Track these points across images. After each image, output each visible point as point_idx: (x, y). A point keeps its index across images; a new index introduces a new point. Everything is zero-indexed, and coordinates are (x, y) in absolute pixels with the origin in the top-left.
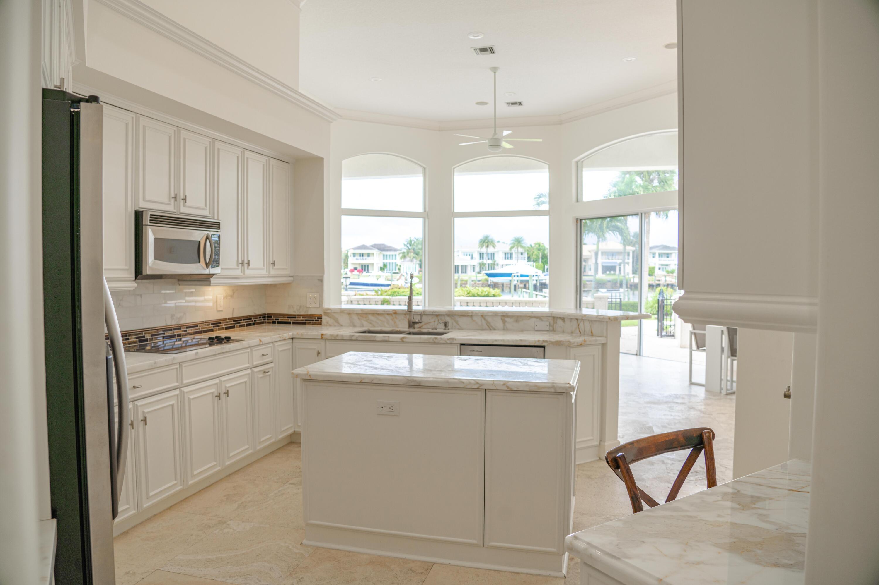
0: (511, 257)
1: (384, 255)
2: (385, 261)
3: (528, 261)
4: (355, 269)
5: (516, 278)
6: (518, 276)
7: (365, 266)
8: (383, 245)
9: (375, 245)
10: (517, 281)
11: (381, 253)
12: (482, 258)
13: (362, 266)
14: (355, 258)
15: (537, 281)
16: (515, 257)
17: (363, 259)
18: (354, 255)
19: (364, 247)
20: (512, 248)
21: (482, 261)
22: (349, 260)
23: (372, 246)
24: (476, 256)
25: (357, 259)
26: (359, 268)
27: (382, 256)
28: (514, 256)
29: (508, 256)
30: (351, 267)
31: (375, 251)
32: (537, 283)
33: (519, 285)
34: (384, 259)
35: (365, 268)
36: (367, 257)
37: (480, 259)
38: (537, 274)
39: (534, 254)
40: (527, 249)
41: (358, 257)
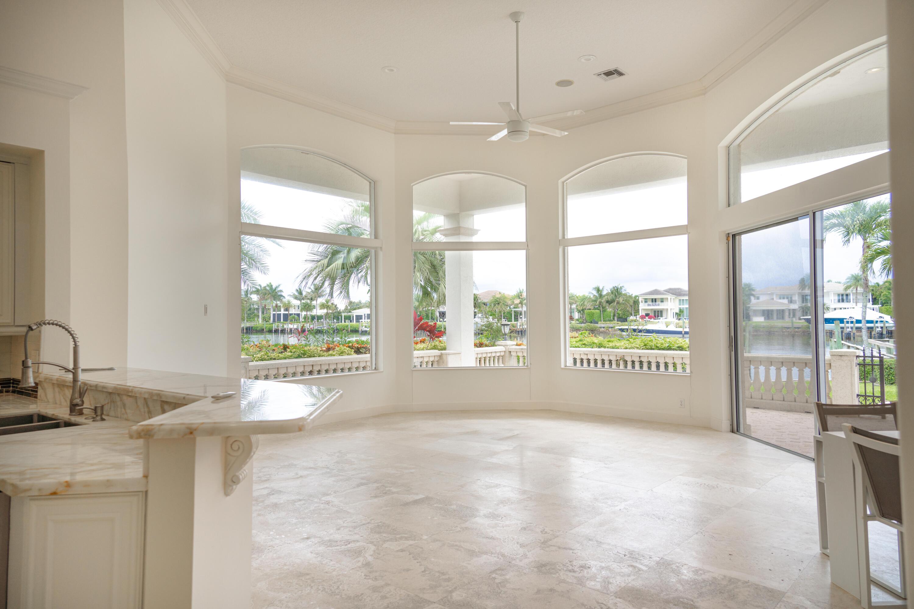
0: (847, 299)
1: (680, 300)
2: (682, 306)
3: (872, 304)
4: (647, 315)
5: (850, 325)
6: (852, 322)
7: (658, 311)
8: (678, 289)
9: (670, 289)
10: (852, 328)
11: (676, 297)
12: (805, 302)
13: (655, 311)
14: (646, 304)
15: (882, 328)
16: (853, 299)
17: (656, 305)
18: (646, 301)
19: (656, 292)
20: (847, 288)
21: (805, 305)
22: (640, 305)
23: (666, 291)
24: (796, 298)
25: (649, 305)
26: (652, 314)
27: (677, 301)
28: (851, 297)
29: (843, 298)
30: (642, 313)
31: (669, 296)
32: (882, 331)
33: (854, 334)
34: (680, 305)
35: (658, 314)
36: (660, 303)
37: (803, 302)
38: (882, 319)
39: (882, 294)
40: (871, 288)
41: (651, 303)
